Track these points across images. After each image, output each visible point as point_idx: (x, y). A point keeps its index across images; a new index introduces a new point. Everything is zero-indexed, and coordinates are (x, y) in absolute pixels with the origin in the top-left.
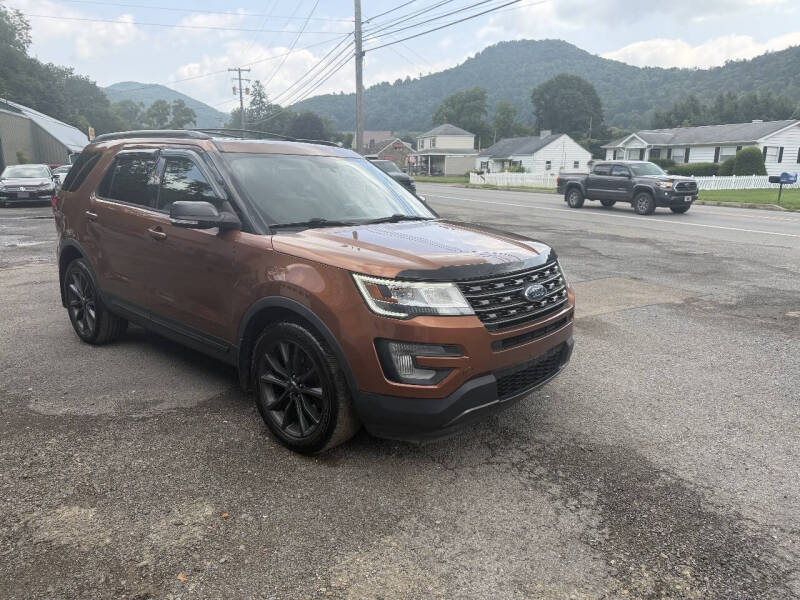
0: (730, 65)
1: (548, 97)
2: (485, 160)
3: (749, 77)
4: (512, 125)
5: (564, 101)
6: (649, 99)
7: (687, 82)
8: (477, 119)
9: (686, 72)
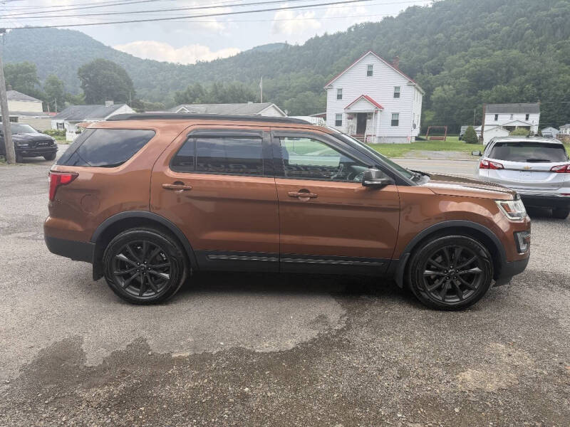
0: (199, 64)
1: (91, 75)
2: (61, 121)
3: (211, 73)
4: (62, 94)
5: (105, 79)
6: (153, 81)
7: (175, 72)
8: (31, 88)
9: (172, 65)
